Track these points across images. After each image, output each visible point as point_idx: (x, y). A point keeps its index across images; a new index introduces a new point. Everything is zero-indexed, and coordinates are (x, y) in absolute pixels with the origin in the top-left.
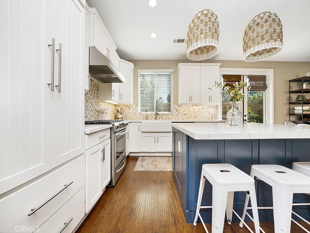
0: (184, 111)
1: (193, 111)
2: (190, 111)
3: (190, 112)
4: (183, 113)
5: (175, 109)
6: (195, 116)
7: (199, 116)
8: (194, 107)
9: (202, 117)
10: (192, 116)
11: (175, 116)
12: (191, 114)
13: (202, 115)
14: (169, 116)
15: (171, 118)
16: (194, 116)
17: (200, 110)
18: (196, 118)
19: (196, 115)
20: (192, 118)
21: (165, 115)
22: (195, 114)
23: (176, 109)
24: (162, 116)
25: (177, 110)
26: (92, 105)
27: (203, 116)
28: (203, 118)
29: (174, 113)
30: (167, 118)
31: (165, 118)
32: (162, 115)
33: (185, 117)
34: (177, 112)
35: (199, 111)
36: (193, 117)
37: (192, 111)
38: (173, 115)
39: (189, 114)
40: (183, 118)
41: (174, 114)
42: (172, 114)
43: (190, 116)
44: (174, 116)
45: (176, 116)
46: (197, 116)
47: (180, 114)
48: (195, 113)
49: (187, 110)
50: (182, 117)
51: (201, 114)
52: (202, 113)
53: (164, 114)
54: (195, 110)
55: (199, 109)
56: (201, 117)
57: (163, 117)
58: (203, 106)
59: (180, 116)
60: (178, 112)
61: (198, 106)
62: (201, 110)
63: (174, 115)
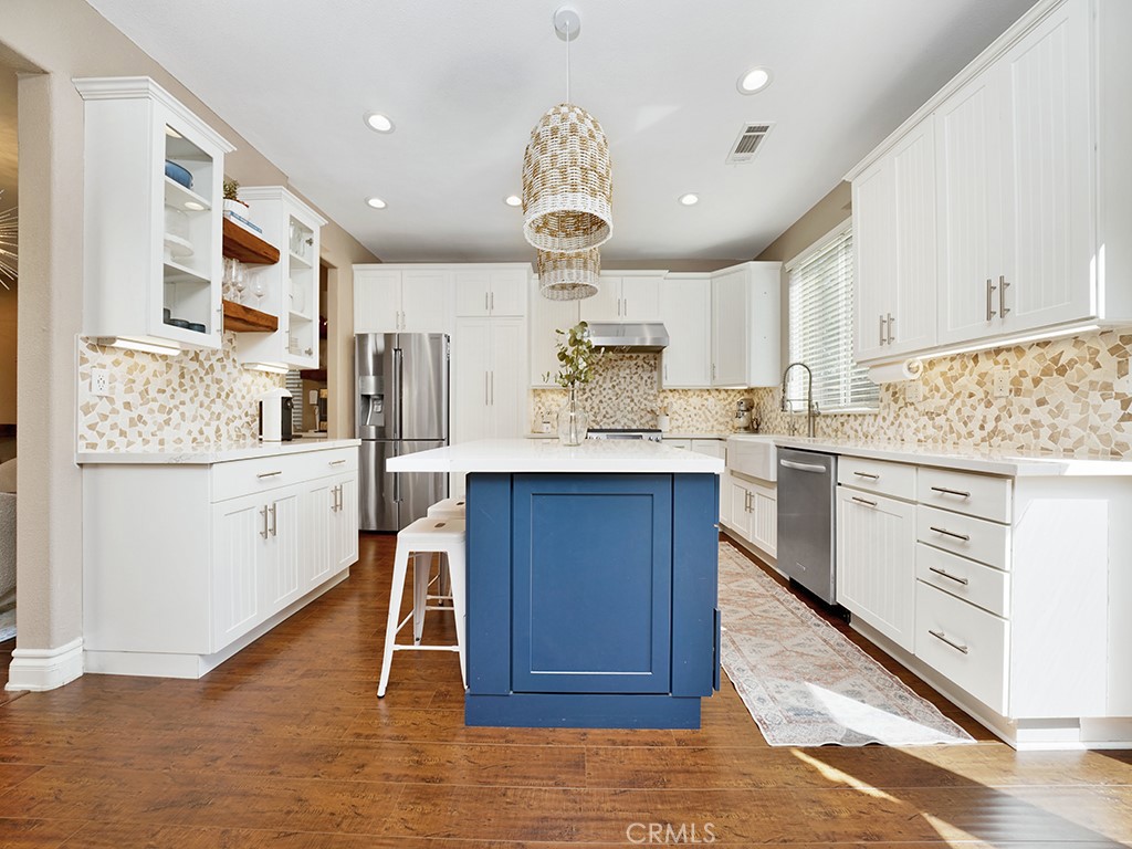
0: (925, 398)
1: (980, 394)
2: (958, 395)
3: (958, 402)
4: (921, 407)
5: (887, 389)
6: (990, 426)
7: (1018, 428)
8: (985, 365)
9: (1045, 432)
10: (974, 426)
11: (888, 422)
12: (966, 411)
13: (1046, 420)
14: (866, 423)
15: (872, 430)
16: (982, 428)
17: (1027, 383)
18: (996, 440)
19: (998, 419)
20: (970, 434)
21: (852, 418)
22: (994, 411)
23: (891, 390)
24: (842, 424)
25: (895, 393)
26: (632, 401)
27: (1053, 427)
28: (1050, 445)
29: (885, 408)
30: (860, 434)
31: (852, 433)
32: (842, 419)
33: (931, 431)
34: (896, 401)
35: (1018, 392)
36: (978, 434)
37: (971, 395)
38: (880, 419)
39: (952, 411)
40: (921, 437)
41: (884, 413)
42: (876, 416)
43: (958, 426)
44: (885, 425)
45: (893, 424)
46: (1007, 426)
47: (906, 415)
48: (989, 404)
49: (943, 388)
50: (917, 430)
51: (1038, 413)
52: (1041, 402)
53: (849, 416)
54: (988, 386)
55: (1023, 374)
56: (1037, 436)
57: (847, 426)
58: (1051, 352)
59: (909, 426)
60: (901, 403)
61: (1011, 357)
62: (1036, 382)
63: (884, 419)
